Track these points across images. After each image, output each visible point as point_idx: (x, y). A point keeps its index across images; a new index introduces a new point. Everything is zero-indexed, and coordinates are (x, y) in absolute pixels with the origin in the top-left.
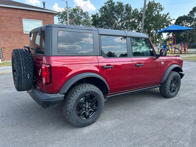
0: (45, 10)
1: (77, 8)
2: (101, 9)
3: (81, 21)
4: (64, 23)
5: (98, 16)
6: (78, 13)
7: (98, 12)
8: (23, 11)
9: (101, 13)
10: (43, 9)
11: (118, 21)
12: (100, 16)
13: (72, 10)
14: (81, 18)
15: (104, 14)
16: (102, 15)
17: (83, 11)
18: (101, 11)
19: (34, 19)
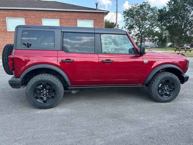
0: (97, 10)
1: (144, 4)
2: (169, 2)
3: (147, 17)
4: (129, 20)
5: (166, 10)
6: (145, 9)
7: (166, 6)
8: (78, 13)
9: (170, 7)
10: (95, 10)
11: (191, 13)
12: (167, 10)
13: (138, 6)
14: (148, 14)
15: (172, 7)
16: (170, 9)
17: (150, 6)
18: (169, 5)
19: (87, 19)
